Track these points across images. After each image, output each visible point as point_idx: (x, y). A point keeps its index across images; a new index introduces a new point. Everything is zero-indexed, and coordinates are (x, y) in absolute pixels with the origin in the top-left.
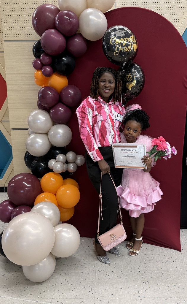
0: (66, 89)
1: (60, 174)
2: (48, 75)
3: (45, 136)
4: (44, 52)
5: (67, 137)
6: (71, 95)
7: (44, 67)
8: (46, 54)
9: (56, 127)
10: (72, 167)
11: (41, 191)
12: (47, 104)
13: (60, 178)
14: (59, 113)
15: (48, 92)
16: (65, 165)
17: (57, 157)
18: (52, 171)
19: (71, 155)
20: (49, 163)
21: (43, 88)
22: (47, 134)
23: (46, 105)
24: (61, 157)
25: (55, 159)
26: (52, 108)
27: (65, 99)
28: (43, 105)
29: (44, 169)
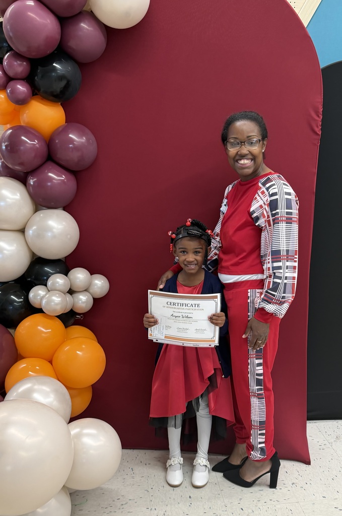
0: (61, 132)
1: (58, 317)
2: (22, 102)
3: (18, 236)
4: (10, 49)
5: (69, 236)
6: (74, 144)
7: (12, 83)
8: (18, 56)
9: (44, 214)
10: (83, 301)
11: (17, 357)
12: (21, 164)
13: (59, 324)
14: (49, 184)
15: (23, 138)
16: (68, 297)
17: (49, 283)
18: (40, 311)
19: (80, 275)
20: (31, 295)
21: (10, 129)
22: (22, 231)
23: (17, 168)
24: (58, 280)
25: (46, 285)
26: (33, 172)
27: (61, 155)
28: (10, 166)
29: (21, 307)
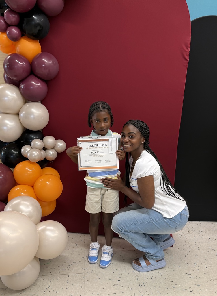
0: (39, 57)
1: (37, 162)
2: (15, 39)
3: (15, 117)
4: (8, 7)
5: (43, 118)
6: (45, 65)
7: (9, 28)
8: (12, 11)
9: (28, 105)
10: (52, 154)
11: (15, 183)
12: (15, 76)
13: (38, 167)
14: (32, 88)
15: (16, 61)
16: (43, 152)
17: (32, 144)
18: (26, 159)
19: (50, 140)
20: (22, 150)
21: (10, 55)
22: (18, 114)
23: (14, 78)
24: (37, 143)
25: (30, 145)
26: (22, 81)
27: (38, 71)
28: (10, 78)
29: (17, 157)
